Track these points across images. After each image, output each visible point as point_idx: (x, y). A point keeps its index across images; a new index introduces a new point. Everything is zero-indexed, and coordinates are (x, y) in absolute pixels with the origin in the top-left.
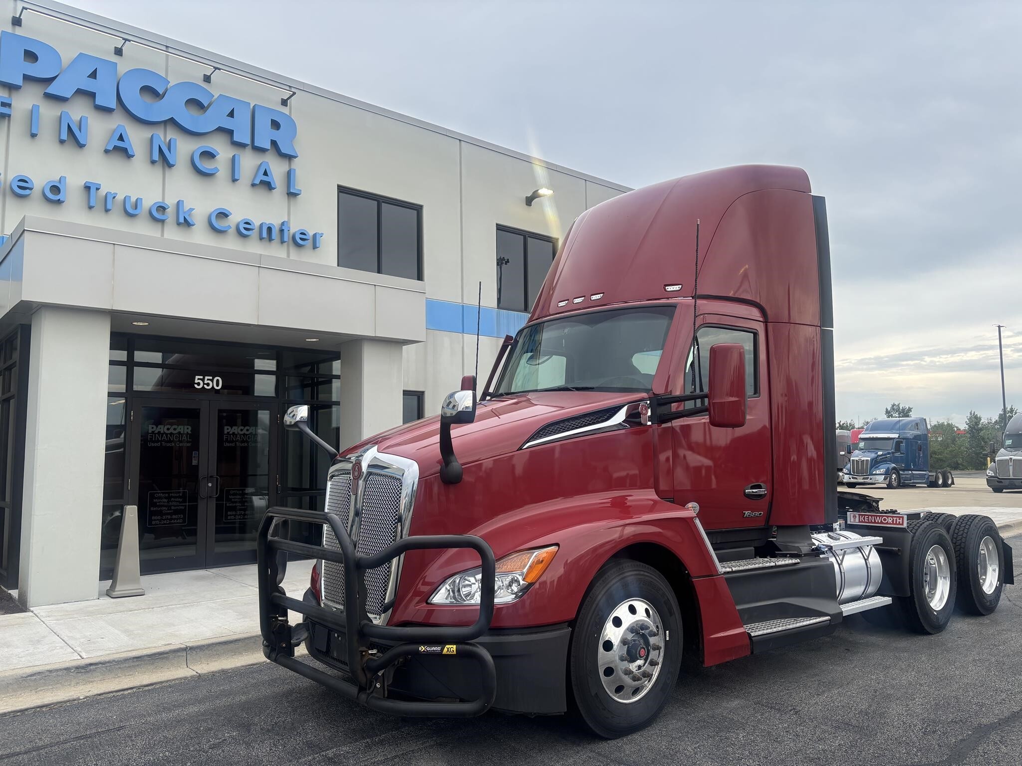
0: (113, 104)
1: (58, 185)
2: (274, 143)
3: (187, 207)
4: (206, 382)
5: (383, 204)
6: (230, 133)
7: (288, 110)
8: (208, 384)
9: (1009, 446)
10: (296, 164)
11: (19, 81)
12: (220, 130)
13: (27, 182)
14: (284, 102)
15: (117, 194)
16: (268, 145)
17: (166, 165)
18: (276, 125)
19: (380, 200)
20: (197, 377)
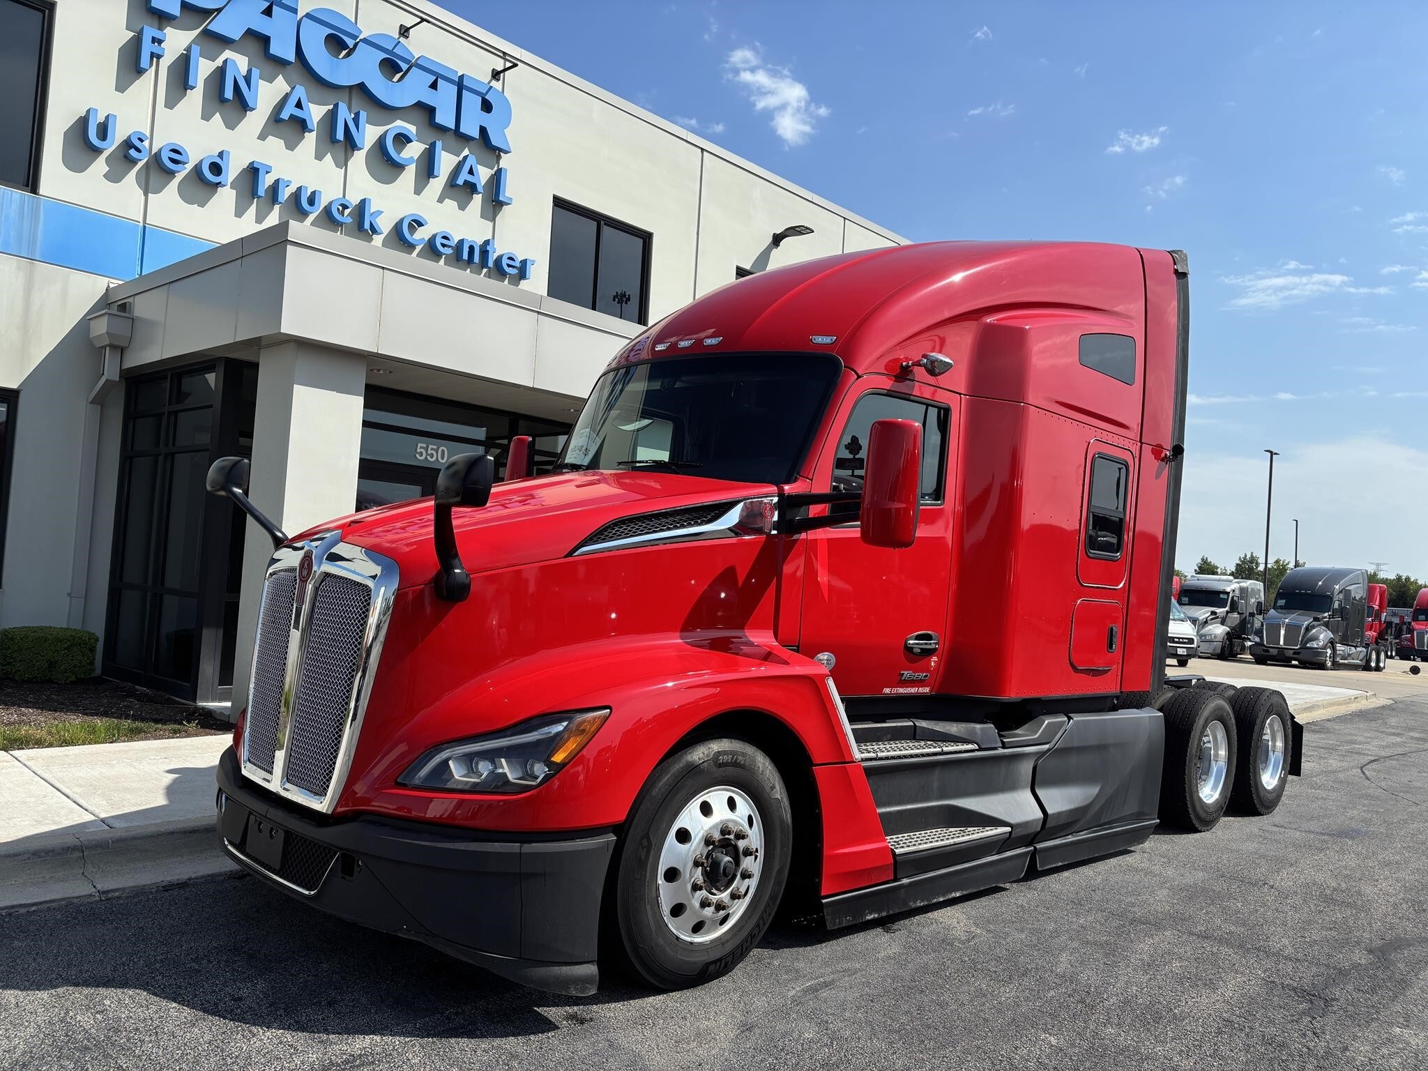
0: (291, 56)
1: (218, 160)
2: (483, 130)
3: (373, 208)
4: (429, 452)
5: (605, 227)
6: (431, 111)
7: (501, 86)
8: (432, 456)
9: (1281, 607)
10: (505, 162)
11: (175, 10)
12: (420, 105)
13: (181, 154)
14: (496, 75)
15: (291, 182)
16: (475, 134)
17: (349, 147)
18: (487, 107)
19: (601, 220)
20: (419, 445)
